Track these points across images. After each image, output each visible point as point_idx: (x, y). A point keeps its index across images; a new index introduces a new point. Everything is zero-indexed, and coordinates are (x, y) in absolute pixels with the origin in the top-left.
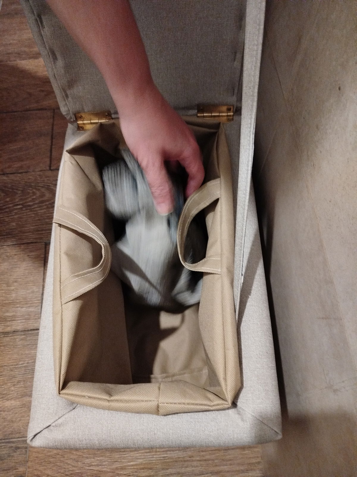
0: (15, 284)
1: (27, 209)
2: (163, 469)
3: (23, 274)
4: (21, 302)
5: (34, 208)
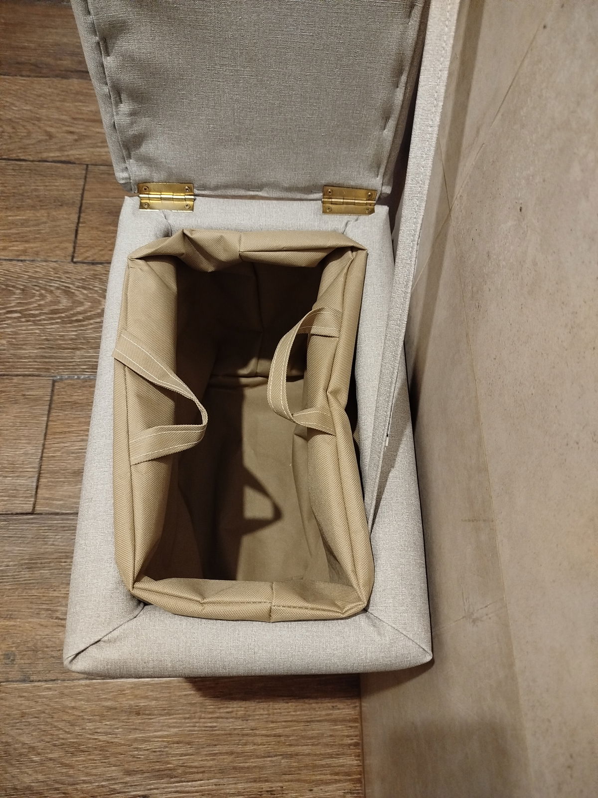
1: (28, 321)
2: (209, 745)
3: (11, 424)
4: (5, 468)
5: (40, 320)
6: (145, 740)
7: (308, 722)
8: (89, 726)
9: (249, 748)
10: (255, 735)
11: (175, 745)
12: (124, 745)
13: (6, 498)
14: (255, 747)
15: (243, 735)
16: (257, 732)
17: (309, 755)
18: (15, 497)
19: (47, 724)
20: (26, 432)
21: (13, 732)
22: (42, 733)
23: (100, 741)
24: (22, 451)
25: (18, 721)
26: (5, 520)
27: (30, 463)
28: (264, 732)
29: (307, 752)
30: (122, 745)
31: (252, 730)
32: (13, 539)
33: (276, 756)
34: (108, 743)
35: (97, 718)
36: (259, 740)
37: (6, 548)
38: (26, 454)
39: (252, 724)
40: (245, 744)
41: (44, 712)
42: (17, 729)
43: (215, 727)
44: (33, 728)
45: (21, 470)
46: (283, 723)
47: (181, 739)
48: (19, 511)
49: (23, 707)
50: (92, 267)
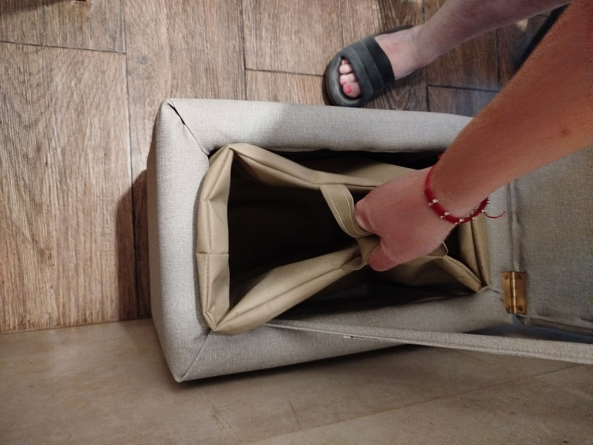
0: (297, 41)
2: (83, 209)
3: (308, 49)
4: (277, 47)
6: (86, 161)
7: (102, 283)
8: (96, 120)
9: (82, 238)
10: (91, 242)
11: (83, 184)
12: (83, 146)
13: (255, 49)
14: (83, 242)
15: (91, 234)
16: (93, 244)
17: (78, 283)
18: (257, 56)
19: (97, 90)
20: (303, 60)
21: (91, 67)
22: (91, 87)
23: (86, 128)
24: (289, 58)
25: (99, 68)
26: (240, 50)
27: (281, 65)
28: (94, 249)
29: (80, 282)
30: (83, 144)
31: (95, 240)
32: (227, 55)
33: (77, 259)
34: (85, 134)
35: (102, 126)
36: (88, 245)
37: (220, 53)
38: (287, 61)
39: (99, 240)
40: (85, 235)
41: (105, 87)
42: (93, 70)
43: (97, 212)
44: (94, 80)
45: (276, 58)
46: (100, 263)
47: (88, 188)
48: (247, 59)
49: (109, 72)
50: (425, 99)
